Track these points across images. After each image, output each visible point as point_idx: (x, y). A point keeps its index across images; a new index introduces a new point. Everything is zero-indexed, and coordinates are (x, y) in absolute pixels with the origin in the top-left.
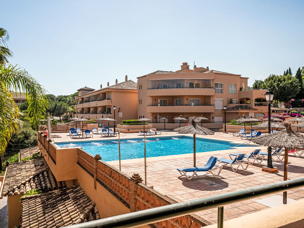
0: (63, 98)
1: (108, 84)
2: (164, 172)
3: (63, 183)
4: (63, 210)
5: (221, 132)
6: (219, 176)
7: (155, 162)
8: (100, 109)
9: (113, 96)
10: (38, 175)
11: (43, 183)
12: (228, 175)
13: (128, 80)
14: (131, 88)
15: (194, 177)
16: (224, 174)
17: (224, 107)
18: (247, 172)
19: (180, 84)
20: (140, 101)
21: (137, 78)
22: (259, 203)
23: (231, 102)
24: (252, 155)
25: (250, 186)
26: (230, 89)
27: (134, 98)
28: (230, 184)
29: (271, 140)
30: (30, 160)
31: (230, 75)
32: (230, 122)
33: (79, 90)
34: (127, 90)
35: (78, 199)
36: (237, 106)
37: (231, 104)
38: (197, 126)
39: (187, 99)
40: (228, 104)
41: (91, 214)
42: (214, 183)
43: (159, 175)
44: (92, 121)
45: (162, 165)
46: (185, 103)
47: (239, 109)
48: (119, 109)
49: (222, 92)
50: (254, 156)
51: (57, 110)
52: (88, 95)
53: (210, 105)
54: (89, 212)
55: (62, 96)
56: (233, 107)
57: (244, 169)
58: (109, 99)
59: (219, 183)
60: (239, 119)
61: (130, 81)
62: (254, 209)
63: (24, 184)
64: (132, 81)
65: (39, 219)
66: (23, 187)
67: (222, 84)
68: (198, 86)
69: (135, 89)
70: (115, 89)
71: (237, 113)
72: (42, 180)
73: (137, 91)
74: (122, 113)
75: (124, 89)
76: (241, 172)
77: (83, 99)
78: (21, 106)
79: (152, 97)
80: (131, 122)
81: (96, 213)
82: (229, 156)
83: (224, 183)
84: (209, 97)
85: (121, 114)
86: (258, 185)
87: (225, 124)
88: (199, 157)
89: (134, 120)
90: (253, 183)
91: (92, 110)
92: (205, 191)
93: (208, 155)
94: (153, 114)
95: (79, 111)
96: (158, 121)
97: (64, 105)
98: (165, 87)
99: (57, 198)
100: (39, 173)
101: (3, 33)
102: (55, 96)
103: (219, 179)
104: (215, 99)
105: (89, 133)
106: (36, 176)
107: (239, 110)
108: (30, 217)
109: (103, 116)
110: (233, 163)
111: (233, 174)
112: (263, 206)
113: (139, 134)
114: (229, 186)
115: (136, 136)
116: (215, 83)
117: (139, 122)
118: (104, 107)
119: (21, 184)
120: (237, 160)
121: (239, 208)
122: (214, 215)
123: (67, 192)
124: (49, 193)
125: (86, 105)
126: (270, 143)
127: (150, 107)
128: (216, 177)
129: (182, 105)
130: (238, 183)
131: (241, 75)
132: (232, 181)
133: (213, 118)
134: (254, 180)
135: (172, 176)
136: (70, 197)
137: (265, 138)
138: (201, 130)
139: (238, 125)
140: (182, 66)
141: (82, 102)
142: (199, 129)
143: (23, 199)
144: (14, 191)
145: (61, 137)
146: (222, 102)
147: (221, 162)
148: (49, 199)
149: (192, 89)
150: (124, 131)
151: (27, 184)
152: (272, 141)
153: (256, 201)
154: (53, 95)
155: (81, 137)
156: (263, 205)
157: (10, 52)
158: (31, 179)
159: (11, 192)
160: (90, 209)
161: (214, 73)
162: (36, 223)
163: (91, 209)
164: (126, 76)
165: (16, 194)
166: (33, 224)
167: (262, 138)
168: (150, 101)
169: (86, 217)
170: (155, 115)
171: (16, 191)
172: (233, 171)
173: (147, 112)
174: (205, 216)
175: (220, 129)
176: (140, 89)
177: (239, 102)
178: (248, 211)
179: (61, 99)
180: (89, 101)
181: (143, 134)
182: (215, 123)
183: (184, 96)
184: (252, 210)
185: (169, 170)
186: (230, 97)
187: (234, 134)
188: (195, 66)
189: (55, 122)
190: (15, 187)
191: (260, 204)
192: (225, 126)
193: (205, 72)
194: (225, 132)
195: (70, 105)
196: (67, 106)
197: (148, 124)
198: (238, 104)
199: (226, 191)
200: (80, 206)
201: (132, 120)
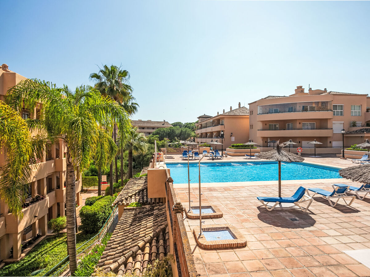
0: (188, 124)
1: (224, 111)
2: (246, 199)
3: (161, 199)
4: (144, 225)
5: (338, 157)
6: (308, 210)
7: (243, 187)
8: (215, 134)
9: (225, 122)
10: (143, 190)
11: (145, 197)
12: (321, 210)
13: (241, 107)
14: (243, 114)
15: (275, 208)
16: (316, 208)
17: (342, 130)
18: (350, 209)
19: (292, 108)
20: (251, 126)
21: (249, 104)
22: (348, 256)
23: (354, 125)
24: (362, 188)
25: (345, 228)
26: (354, 111)
27: (246, 123)
28: (318, 222)
29: (364, 173)
30: (144, 177)
31: (352, 95)
32: (350, 147)
33: (199, 118)
34: (239, 115)
35: (158, 216)
36: (362, 129)
37: (354, 127)
38: (281, 151)
39: (300, 123)
40: (351, 127)
41: (161, 233)
42: (297, 219)
43: (239, 202)
44: (207, 144)
45: (248, 191)
46: (297, 126)
47: (364, 132)
48: (232, 133)
49: (343, 115)
50: (365, 189)
51: (182, 135)
52: (205, 122)
53: (327, 129)
54: (159, 232)
55: (188, 123)
56: (356, 131)
57: (346, 204)
58: (222, 125)
59: (304, 219)
60: (361, 144)
61: (243, 107)
62: (336, 263)
63: (131, 197)
64: (245, 108)
65: (125, 229)
66: (130, 199)
67: (342, 106)
68: (312, 109)
69: (247, 115)
70: (228, 115)
71: (362, 137)
72: (145, 195)
73: (249, 117)
74: (234, 137)
75: (236, 115)
76: (342, 208)
77: (201, 125)
78: (156, 132)
79: (263, 122)
80: (239, 145)
81: (167, 233)
82: (333, 186)
83: (310, 220)
84: (326, 120)
85: (233, 139)
86: (359, 228)
87: (343, 149)
88: (296, 185)
89: (242, 144)
90: (353, 224)
91: (208, 134)
92: (280, 228)
93: (309, 183)
94: (264, 138)
95: (199, 136)
96: (268, 145)
97: (189, 130)
98: (276, 112)
99: (145, 213)
100: (144, 188)
101: (126, 74)
102: (182, 123)
103: (307, 214)
104: (333, 122)
105: (198, 155)
106: (141, 190)
107: (364, 134)
108: (121, 227)
109: (212, 140)
110: (331, 196)
111: (329, 209)
112: (353, 262)
113: (245, 157)
114: (315, 225)
115: (242, 159)
116: (333, 105)
117: (246, 146)
118: (219, 132)
119: (128, 196)
120: (336, 193)
121: (314, 257)
122: (273, 262)
123: (155, 208)
124: (142, 208)
125: (204, 131)
126: (361, 177)
127: (260, 131)
128: (304, 211)
129: (294, 129)
130: (330, 222)
131: (368, 95)
132: (323, 218)
133: (330, 142)
134: (356, 221)
135: (252, 205)
136: (154, 214)
137: (357, 169)
138: (286, 156)
139: (361, 150)
140: (296, 90)
141: (201, 128)
142: (283, 154)
143: (125, 210)
144: (122, 202)
145: (174, 158)
146: (342, 125)
147: (317, 194)
148: (140, 213)
149: (305, 113)
150: (232, 155)
151: (133, 197)
152: (367, 174)
153: (344, 251)
154: (180, 123)
155: (191, 158)
156: (353, 259)
157: (132, 89)
158: (136, 193)
159: (120, 203)
160: (161, 229)
161: (332, 94)
162: (122, 232)
163: (163, 228)
164: (240, 103)
165: (123, 204)
166: (121, 233)
167: (353, 169)
168: (260, 126)
169: (156, 235)
170: (265, 139)
171: (124, 202)
172: (331, 206)
173: (258, 136)
174: (262, 260)
175: (337, 155)
176: (251, 115)
177: (366, 125)
178: (325, 264)
179: (187, 126)
180: (206, 127)
181: (249, 157)
182: (332, 148)
183: (296, 120)
184: (332, 264)
185: (252, 198)
186: (353, 119)
187: (353, 161)
188: (311, 89)
189: (180, 145)
190: (123, 198)
191: (350, 257)
192: (343, 151)
193: (322, 94)
194: (343, 158)
195: (193, 131)
196: (191, 131)
197: (256, 148)
198: (364, 127)
199: (308, 231)
200: (157, 223)
201: (240, 144)
